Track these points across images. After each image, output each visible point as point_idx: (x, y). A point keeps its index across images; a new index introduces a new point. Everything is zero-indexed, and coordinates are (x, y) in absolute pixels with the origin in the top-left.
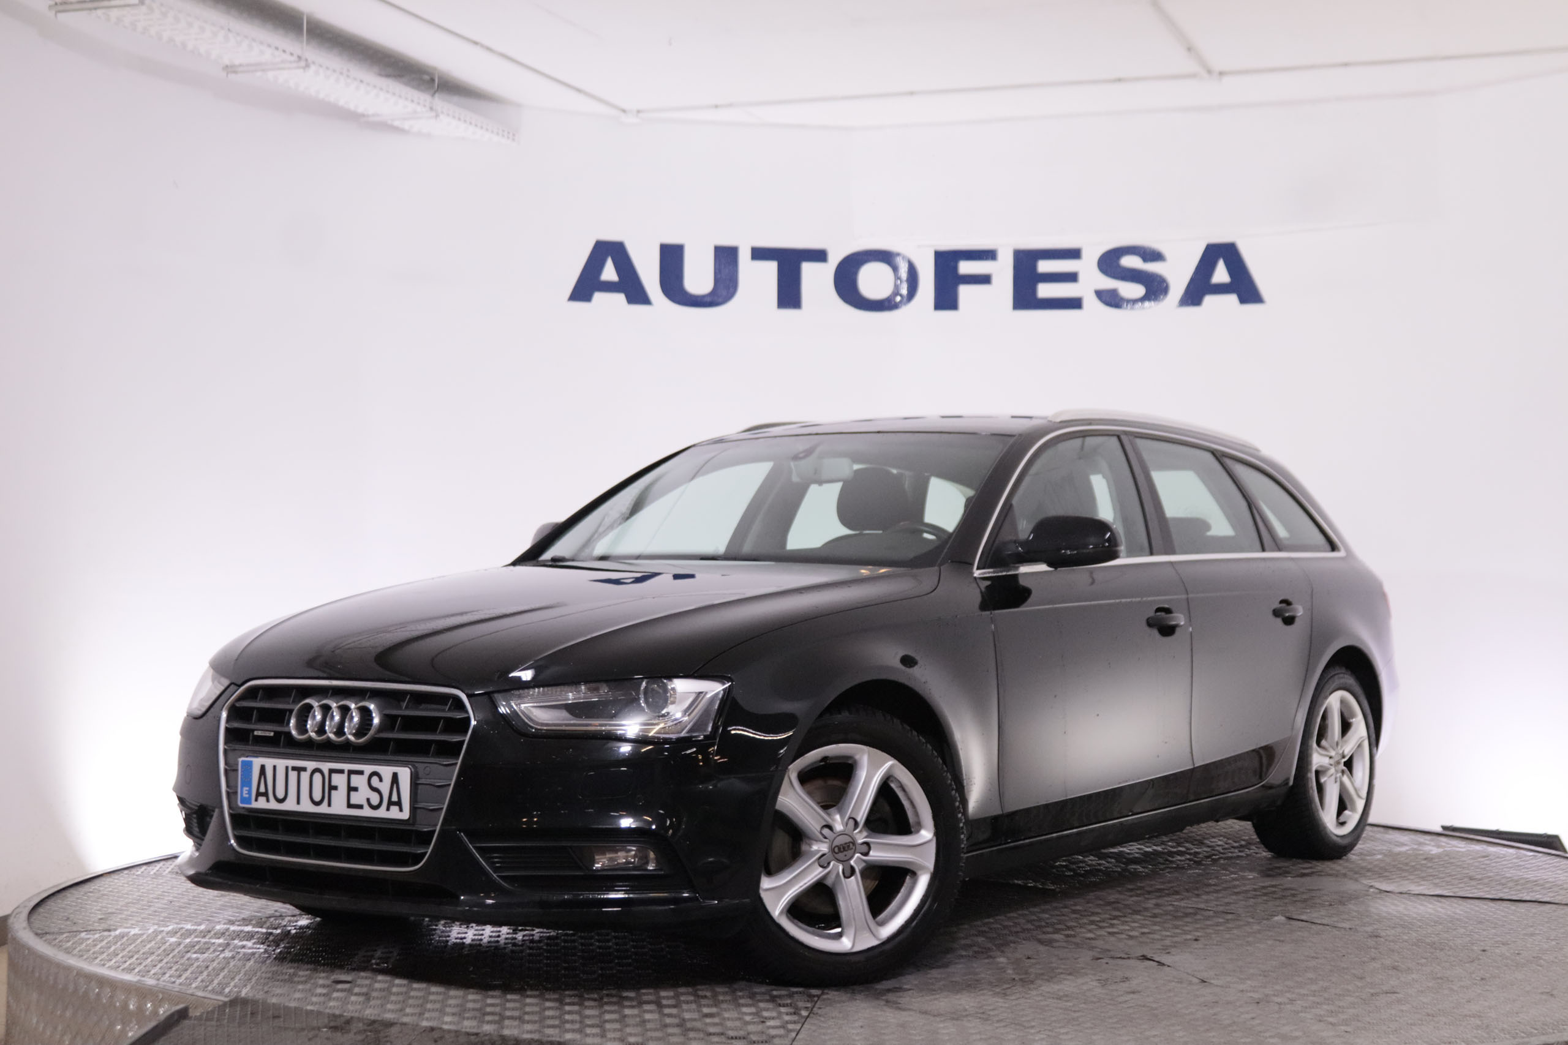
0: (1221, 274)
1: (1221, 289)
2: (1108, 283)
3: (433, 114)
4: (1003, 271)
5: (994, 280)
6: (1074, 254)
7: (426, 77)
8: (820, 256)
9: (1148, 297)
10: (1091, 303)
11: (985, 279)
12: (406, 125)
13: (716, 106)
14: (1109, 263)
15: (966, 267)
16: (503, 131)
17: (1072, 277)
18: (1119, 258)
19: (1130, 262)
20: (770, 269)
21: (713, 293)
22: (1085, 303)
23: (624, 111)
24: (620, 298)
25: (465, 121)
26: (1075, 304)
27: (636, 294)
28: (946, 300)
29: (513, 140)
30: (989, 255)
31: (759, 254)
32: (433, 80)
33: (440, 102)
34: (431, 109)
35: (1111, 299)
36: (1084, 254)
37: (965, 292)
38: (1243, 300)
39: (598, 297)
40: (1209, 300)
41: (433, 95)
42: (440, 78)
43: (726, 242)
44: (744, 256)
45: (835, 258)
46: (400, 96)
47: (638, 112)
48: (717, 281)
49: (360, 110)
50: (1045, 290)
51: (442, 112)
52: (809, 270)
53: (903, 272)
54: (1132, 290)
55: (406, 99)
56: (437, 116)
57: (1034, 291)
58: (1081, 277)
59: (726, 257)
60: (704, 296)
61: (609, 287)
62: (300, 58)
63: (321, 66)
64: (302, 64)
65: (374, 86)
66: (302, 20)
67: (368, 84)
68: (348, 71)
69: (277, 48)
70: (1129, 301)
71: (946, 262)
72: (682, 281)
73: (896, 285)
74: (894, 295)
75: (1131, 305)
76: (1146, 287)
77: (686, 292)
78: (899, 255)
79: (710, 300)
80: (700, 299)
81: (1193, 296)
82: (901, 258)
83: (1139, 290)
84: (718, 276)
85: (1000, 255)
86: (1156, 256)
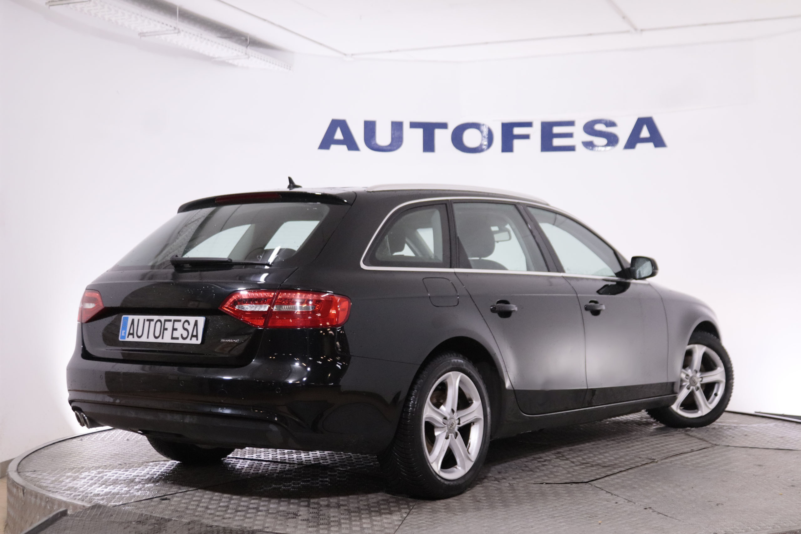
0: (645, 133)
1: (645, 140)
2: (589, 138)
3: (247, 56)
4: (536, 132)
5: (531, 137)
6: (571, 123)
8: (444, 126)
9: (607, 145)
10: (580, 148)
11: (527, 137)
12: (235, 62)
13: (390, 51)
14: (589, 128)
15: (517, 131)
16: (285, 65)
17: (570, 135)
18: (594, 125)
19: (599, 127)
20: (419, 132)
21: (390, 145)
22: (577, 148)
23: (345, 55)
24: (344, 147)
25: (264, 60)
26: (571, 148)
27: (352, 145)
28: (507, 147)
29: (290, 69)
30: (529, 125)
31: (414, 125)
32: (246, 40)
33: (251, 51)
34: (246, 54)
35: (589, 145)
36: (576, 123)
37: (517, 143)
38: (656, 146)
39: (333, 147)
40: (639, 146)
41: (247, 47)
42: (250, 39)
43: (397, 119)
44: (406, 126)
45: (452, 127)
46: (229, 47)
47: (352, 55)
48: (392, 139)
49: (211, 55)
50: (557, 142)
51: (252, 56)
52: (438, 133)
53: (486, 133)
54: (600, 141)
55: (232, 49)
56: (249, 57)
57: (551, 142)
58: (575, 135)
59: (397, 127)
60: (386, 147)
61: (338, 142)
62: (175, 28)
63: (186, 32)
64: (177, 31)
65: (215, 43)
66: (176, 9)
67: (212, 41)
68: (201, 34)
69: (163, 23)
70: (598, 146)
71: (507, 128)
72: (375, 139)
73: (482, 140)
74: (481, 145)
75: (600, 148)
76: (608, 140)
77: (377, 145)
78: (483, 125)
79: (389, 148)
80: (385, 148)
81: (631, 144)
82: (485, 126)
83: (604, 141)
84: (393, 136)
85: (534, 124)
86: (612, 124)
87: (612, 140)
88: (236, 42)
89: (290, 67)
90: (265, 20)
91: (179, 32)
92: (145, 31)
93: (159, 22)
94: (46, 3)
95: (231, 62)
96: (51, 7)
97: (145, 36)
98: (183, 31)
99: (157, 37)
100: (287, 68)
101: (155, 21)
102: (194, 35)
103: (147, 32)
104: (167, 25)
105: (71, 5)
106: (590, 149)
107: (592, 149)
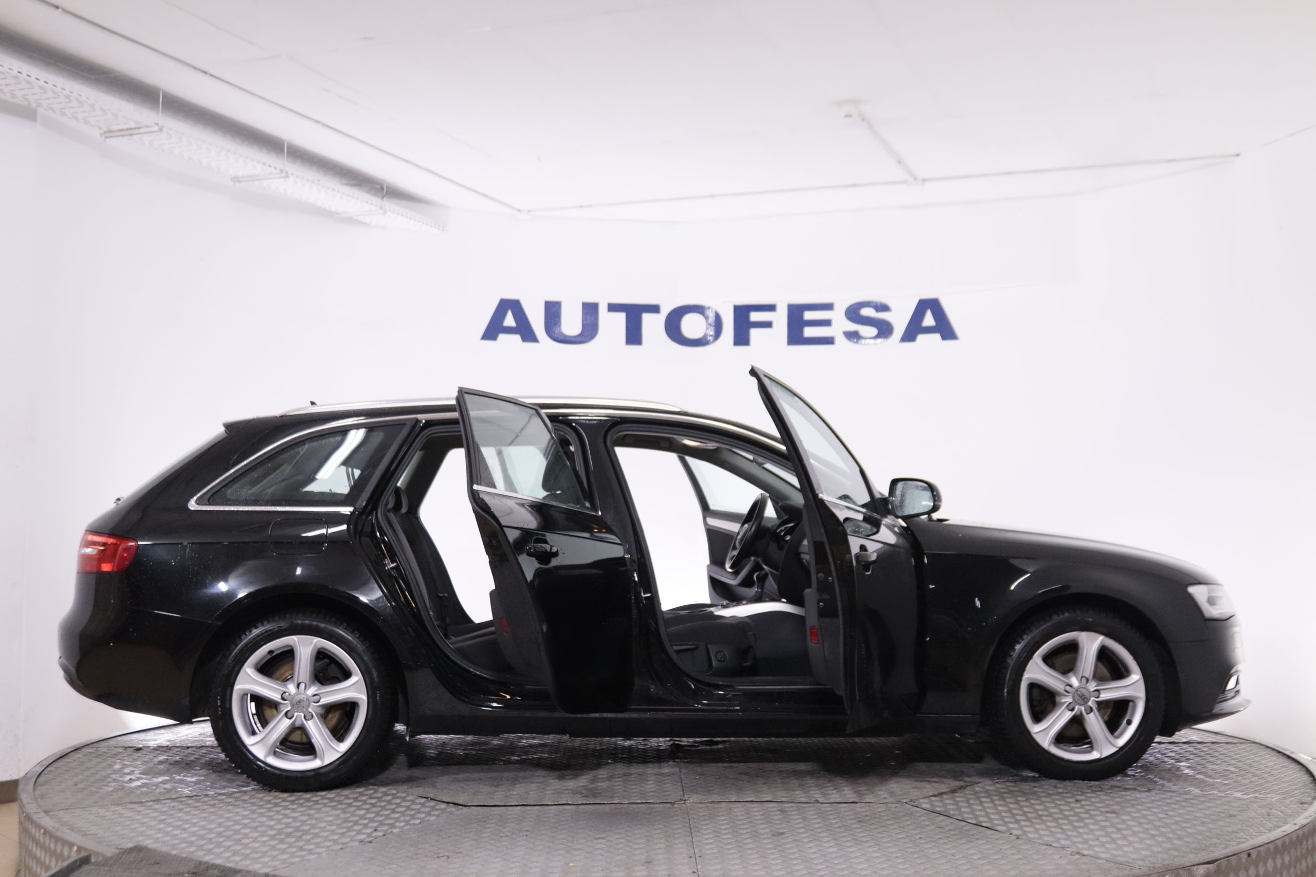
0: (929, 320)
1: (929, 330)
2: (853, 327)
3: (382, 211)
4: (780, 319)
5: (774, 325)
6: (829, 307)
7: (378, 186)
8: (655, 309)
9: (878, 336)
10: (840, 340)
11: (768, 325)
13: (581, 207)
14: (853, 314)
15: (755, 316)
16: (435, 224)
17: (827, 323)
18: (860, 309)
19: (867, 312)
20: (621, 317)
21: (580, 335)
22: (837, 341)
23: (519, 211)
24: (517, 338)
25: (407, 217)
26: (829, 341)
27: (528, 335)
28: (742, 339)
29: (443, 230)
30: (771, 308)
31: (613, 308)
32: (382, 189)
33: (388, 204)
34: (381, 208)
35: (853, 336)
36: (836, 307)
37: (754, 333)
38: (944, 338)
39: (501, 337)
40: (921, 338)
41: (383, 198)
42: (387, 188)
43: (591, 299)
44: (603, 309)
45: (665, 311)
46: (358, 199)
47: (529, 211)
48: (584, 326)
49: (333, 209)
50: (809, 332)
51: (390, 211)
52: (646, 318)
53: (712, 319)
54: (868, 331)
55: (362, 201)
56: (385, 213)
57: (802, 332)
58: (834, 323)
59: (590, 310)
60: (575, 337)
61: (509, 330)
62: (281, 171)
63: (298, 177)
64: (283, 175)
65: (338, 192)
66: (283, 145)
67: (334, 190)
68: (318, 180)
69: (264, 164)
70: (866, 338)
71: (742, 313)
72: (560, 327)
73: (707, 329)
74: (705, 336)
75: (867, 341)
76: (878, 329)
77: (562, 334)
78: (709, 308)
79: (579, 339)
80: (572, 339)
81: (910, 335)
82: (710, 310)
83: (873, 331)
84: (585, 322)
85: (778, 308)
86: (884, 308)
87: (884, 330)
88: (368, 192)
89: (443, 227)
90: (407, 161)
91: (287, 176)
92: (240, 174)
93: (258, 162)
94: (101, 134)
95: (360, 218)
96: (108, 140)
97: (240, 182)
98: (292, 174)
99: (257, 183)
100: (439, 229)
101: (253, 160)
102: (308, 180)
103: (242, 177)
104: (270, 166)
105: (135, 137)
106: (854, 343)
107: (857, 342)
